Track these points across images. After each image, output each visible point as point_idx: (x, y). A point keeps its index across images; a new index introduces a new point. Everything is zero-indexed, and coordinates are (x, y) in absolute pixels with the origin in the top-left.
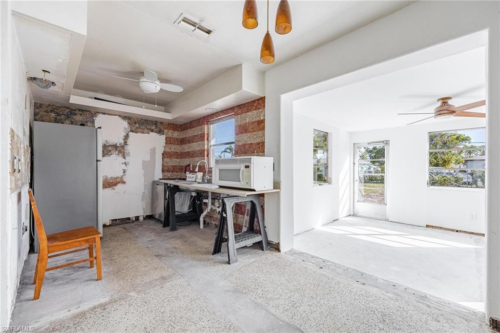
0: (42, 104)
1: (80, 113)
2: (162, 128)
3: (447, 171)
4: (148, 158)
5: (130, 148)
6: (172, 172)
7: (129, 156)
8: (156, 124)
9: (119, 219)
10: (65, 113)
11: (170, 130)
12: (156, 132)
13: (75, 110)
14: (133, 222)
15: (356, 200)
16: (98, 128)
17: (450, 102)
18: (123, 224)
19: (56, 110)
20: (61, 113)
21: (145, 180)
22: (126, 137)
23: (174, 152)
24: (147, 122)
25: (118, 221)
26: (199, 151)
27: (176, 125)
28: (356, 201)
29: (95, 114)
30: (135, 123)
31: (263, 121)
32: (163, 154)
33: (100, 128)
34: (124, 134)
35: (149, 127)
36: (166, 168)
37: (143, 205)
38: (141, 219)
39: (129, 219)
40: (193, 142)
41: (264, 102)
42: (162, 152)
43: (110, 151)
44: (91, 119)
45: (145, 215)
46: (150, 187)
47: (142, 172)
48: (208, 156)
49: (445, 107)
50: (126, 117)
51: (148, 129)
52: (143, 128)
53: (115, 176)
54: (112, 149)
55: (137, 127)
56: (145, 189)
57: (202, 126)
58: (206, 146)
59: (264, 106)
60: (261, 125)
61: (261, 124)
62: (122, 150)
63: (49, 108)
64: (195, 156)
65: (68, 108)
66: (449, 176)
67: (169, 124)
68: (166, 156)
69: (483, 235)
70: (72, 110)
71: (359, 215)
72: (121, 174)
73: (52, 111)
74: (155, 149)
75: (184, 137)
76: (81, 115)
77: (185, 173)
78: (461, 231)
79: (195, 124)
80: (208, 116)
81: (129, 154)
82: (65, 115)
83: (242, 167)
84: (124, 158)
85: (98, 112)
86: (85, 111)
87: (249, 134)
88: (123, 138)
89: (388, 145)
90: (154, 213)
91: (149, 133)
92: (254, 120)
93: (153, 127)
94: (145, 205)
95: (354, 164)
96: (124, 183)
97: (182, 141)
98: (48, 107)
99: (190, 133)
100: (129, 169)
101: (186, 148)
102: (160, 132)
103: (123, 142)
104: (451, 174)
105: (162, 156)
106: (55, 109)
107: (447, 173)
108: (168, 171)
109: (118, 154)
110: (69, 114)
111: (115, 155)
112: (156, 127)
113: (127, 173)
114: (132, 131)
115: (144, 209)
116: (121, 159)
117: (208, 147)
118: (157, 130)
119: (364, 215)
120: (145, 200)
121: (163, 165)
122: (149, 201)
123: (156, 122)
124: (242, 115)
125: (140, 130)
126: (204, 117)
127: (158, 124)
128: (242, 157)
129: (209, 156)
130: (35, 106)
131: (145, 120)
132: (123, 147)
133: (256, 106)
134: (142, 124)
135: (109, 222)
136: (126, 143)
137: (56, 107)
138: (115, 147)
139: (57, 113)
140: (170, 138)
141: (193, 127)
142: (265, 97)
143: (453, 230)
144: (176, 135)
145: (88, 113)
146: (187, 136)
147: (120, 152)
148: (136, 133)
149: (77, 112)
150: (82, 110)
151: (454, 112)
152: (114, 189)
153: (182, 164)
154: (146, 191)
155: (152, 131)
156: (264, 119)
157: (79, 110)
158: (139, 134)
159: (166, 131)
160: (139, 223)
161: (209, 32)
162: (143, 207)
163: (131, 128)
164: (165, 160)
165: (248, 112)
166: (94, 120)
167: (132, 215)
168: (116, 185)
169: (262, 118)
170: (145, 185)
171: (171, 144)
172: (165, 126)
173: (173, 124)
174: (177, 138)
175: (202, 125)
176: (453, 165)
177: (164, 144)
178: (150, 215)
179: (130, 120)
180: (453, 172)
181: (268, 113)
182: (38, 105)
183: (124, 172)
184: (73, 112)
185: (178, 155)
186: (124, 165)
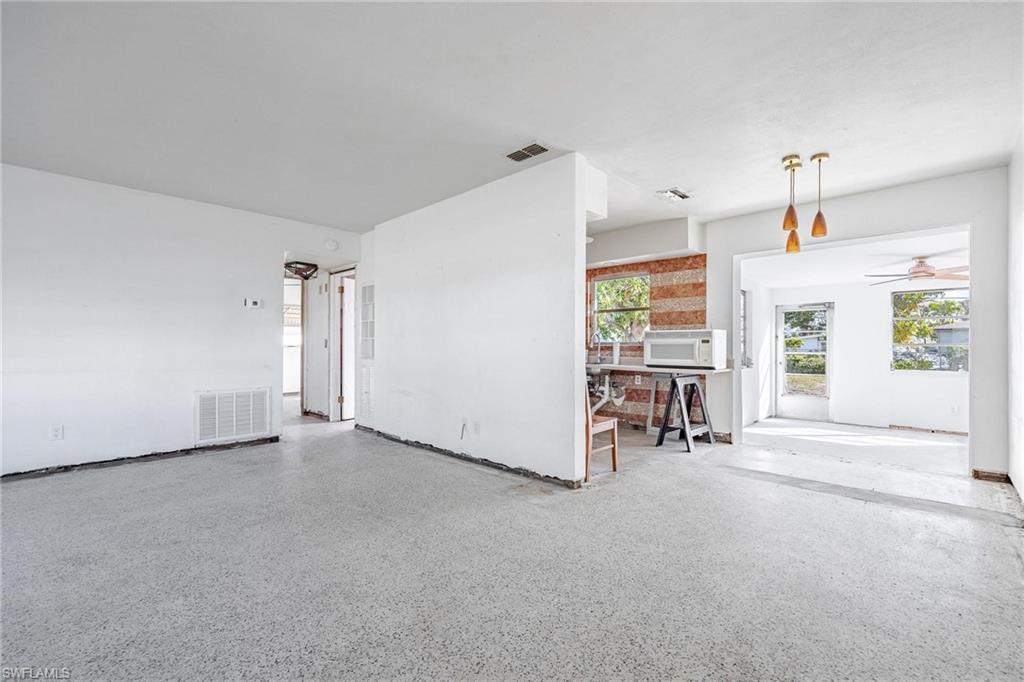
3: (904, 350)
15: (780, 392)
17: (928, 262)
28: (779, 395)
31: (703, 285)
41: (705, 261)
48: (591, 326)
49: (923, 269)
59: (705, 266)
60: (700, 290)
61: (699, 288)
66: (908, 360)
69: (966, 434)
71: (784, 415)
78: (938, 431)
83: (697, 342)
87: (677, 300)
89: (831, 310)
95: (777, 337)
104: (912, 356)
107: (904, 354)
117: (591, 313)
119: (792, 415)
129: (593, 326)
133: (691, 265)
142: (706, 254)
143: (927, 431)
151: (933, 275)
156: (705, 283)
161: (683, 197)
165: (675, 270)
169: (701, 281)
176: (913, 339)
180: (914, 351)
181: (712, 276)
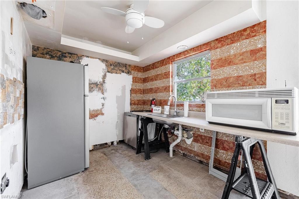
0: (39, 47)
1: (69, 56)
2: (130, 70)
4: (120, 94)
5: (107, 86)
6: (137, 105)
7: (107, 92)
8: (126, 66)
9: (98, 145)
10: (58, 56)
11: (136, 71)
12: (126, 73)
13: (65, 53)
14: (109, 146)
16: (85, 65)
18: (102, 148)
19: (50, 53)
20: (54, 55)
21: (118, 111)
22: (104, 77)
23: (139, 89)
24: (120, 65)
25: (98, 146)
26: (163, 87)
27: (140, 67)
29: (81, 57)
30: (111, 65)
32: (131, 91)
33: (87, 65)
34: (103, 74)
35: (120, 68)
36: (133, 102)
37: (117, 132)
38: (115, 143)
39: (106, 144)
40: (156, 80)
41: (264, 27)
42: (130, 89)
43: (92, 88)
44: (78, 61)
45: (118, 140)
46: (121, 118)
47: (116, 105)
48: (172, 91)
50: (104, 60)
51: (120, 70)
52: (116, 69)
53: (96, 109)
54: (94, 87)
55: (112, 69)
56: (118, 119)
57: (166, 66)
58: (171, 83)
59: (265, 31)
62: (101, 87)
63: (45, 51)
64: (158, 91)
65: (60, 51)
67: (135, 66)
68: (133, 92)
70: (63, 53)
72: (101, 107)
73: (47, 53)
74: (125, 86)
75: (146, 77)
76: (70, 57)
77: (151, 106)
79: (159, 65)
80: (174, 56)
81: (106, 91)
82: (57, 57)
84: (103, 94)
85: (83, 56)
86: (73, 54)
87: (235, 67)
88: (102, 77)
90: (124, 139)
91: (121, 74)
92: (244, 50)
93: (124, 69)
94: (118, 132)
96: (103, 114)
97: (145, 80)
98: (43, 50)
99: (152, 73)
100: (106, 102)
101: (149, 85)
102: (129, 73)
103: (102, 81)
105: (130, 92)
106: (49, 51)
108: (134, 104)
109: (98, 91)
110: (61, 56)
111: (96, 91)
112: (126, 69)
113: (105, 106)
114: (109, 72)
115: (117, 135)
116: (100, 95)
117: (172, 84)
118: (126, 71)
120: (118, 128)
121: (131, 99)
122: (121, 129)
123: (126, 64)
124: (223, 48)
125: (114, 71)
126: (169, 58)
127: (127, 66)
128: (220, 92)
129: (174, 91)
130: (33, 48)
131: (118, 63)
132: (102, 85)
133: (248, 34)
134: (116, 66)
135: (91, 147)
136: (104, 81)
137: (50, 50)
138: (96, 84)
139: (51, 55)
140: (136, 78)
141: (156, 68)
142: (265, 22)
144: (140, 75)
145: (75, 56)
146: (150, 76)
147: (100, 89)
148: (112, 73)
149: (67, 55)
150: (71, 53)
152: (95, 120)
153: (144, 99)
154: (119, 121)
155: (123, 72)
156: (265, 47)
157: (69, 53)
158: (114, 74)
159: (133, 72)
160: (114, 148)
162: (116, 134)
163: (108, 69)
164: (132, 95)
165: (233, 43)
166: (80, 62)
167: (109, 141)
168: (97, 116)
169: (260, 46)
170: (118, 116)
171: (136, 82)
172: (132, 68)
173: (138, 67)
174: (140, 78)
175: (166, 64)
177: (132, 83)
178: (122, 140)
179: (107, 62)
182: (36, 48)
183: (103, 105)
184: (64, 54)
185: (142, 91)
186: (103, 99)
